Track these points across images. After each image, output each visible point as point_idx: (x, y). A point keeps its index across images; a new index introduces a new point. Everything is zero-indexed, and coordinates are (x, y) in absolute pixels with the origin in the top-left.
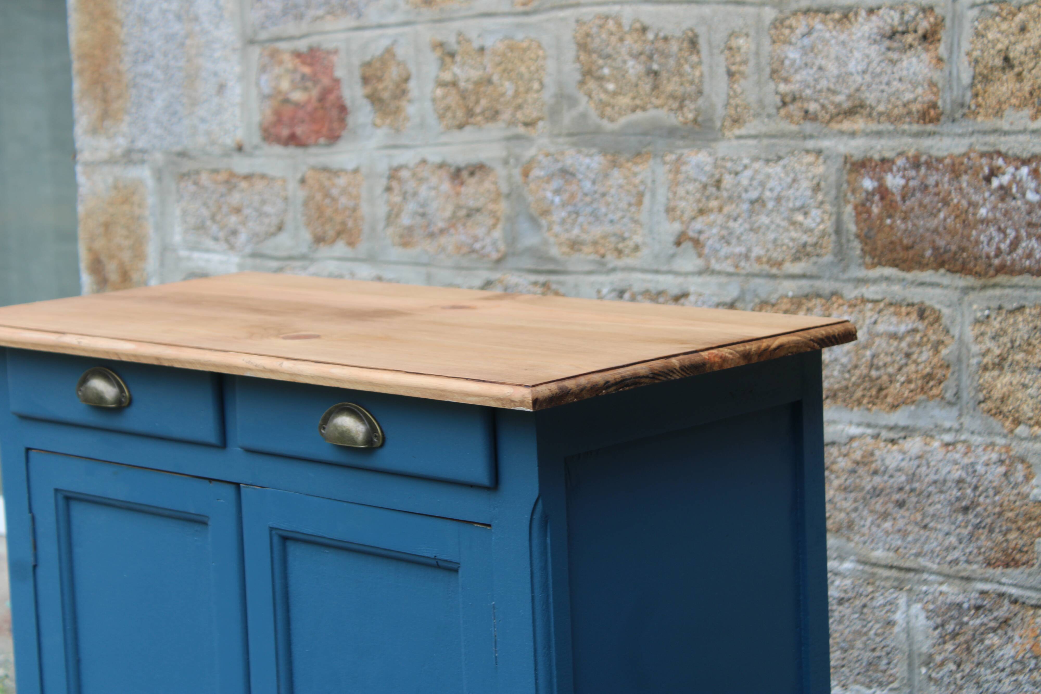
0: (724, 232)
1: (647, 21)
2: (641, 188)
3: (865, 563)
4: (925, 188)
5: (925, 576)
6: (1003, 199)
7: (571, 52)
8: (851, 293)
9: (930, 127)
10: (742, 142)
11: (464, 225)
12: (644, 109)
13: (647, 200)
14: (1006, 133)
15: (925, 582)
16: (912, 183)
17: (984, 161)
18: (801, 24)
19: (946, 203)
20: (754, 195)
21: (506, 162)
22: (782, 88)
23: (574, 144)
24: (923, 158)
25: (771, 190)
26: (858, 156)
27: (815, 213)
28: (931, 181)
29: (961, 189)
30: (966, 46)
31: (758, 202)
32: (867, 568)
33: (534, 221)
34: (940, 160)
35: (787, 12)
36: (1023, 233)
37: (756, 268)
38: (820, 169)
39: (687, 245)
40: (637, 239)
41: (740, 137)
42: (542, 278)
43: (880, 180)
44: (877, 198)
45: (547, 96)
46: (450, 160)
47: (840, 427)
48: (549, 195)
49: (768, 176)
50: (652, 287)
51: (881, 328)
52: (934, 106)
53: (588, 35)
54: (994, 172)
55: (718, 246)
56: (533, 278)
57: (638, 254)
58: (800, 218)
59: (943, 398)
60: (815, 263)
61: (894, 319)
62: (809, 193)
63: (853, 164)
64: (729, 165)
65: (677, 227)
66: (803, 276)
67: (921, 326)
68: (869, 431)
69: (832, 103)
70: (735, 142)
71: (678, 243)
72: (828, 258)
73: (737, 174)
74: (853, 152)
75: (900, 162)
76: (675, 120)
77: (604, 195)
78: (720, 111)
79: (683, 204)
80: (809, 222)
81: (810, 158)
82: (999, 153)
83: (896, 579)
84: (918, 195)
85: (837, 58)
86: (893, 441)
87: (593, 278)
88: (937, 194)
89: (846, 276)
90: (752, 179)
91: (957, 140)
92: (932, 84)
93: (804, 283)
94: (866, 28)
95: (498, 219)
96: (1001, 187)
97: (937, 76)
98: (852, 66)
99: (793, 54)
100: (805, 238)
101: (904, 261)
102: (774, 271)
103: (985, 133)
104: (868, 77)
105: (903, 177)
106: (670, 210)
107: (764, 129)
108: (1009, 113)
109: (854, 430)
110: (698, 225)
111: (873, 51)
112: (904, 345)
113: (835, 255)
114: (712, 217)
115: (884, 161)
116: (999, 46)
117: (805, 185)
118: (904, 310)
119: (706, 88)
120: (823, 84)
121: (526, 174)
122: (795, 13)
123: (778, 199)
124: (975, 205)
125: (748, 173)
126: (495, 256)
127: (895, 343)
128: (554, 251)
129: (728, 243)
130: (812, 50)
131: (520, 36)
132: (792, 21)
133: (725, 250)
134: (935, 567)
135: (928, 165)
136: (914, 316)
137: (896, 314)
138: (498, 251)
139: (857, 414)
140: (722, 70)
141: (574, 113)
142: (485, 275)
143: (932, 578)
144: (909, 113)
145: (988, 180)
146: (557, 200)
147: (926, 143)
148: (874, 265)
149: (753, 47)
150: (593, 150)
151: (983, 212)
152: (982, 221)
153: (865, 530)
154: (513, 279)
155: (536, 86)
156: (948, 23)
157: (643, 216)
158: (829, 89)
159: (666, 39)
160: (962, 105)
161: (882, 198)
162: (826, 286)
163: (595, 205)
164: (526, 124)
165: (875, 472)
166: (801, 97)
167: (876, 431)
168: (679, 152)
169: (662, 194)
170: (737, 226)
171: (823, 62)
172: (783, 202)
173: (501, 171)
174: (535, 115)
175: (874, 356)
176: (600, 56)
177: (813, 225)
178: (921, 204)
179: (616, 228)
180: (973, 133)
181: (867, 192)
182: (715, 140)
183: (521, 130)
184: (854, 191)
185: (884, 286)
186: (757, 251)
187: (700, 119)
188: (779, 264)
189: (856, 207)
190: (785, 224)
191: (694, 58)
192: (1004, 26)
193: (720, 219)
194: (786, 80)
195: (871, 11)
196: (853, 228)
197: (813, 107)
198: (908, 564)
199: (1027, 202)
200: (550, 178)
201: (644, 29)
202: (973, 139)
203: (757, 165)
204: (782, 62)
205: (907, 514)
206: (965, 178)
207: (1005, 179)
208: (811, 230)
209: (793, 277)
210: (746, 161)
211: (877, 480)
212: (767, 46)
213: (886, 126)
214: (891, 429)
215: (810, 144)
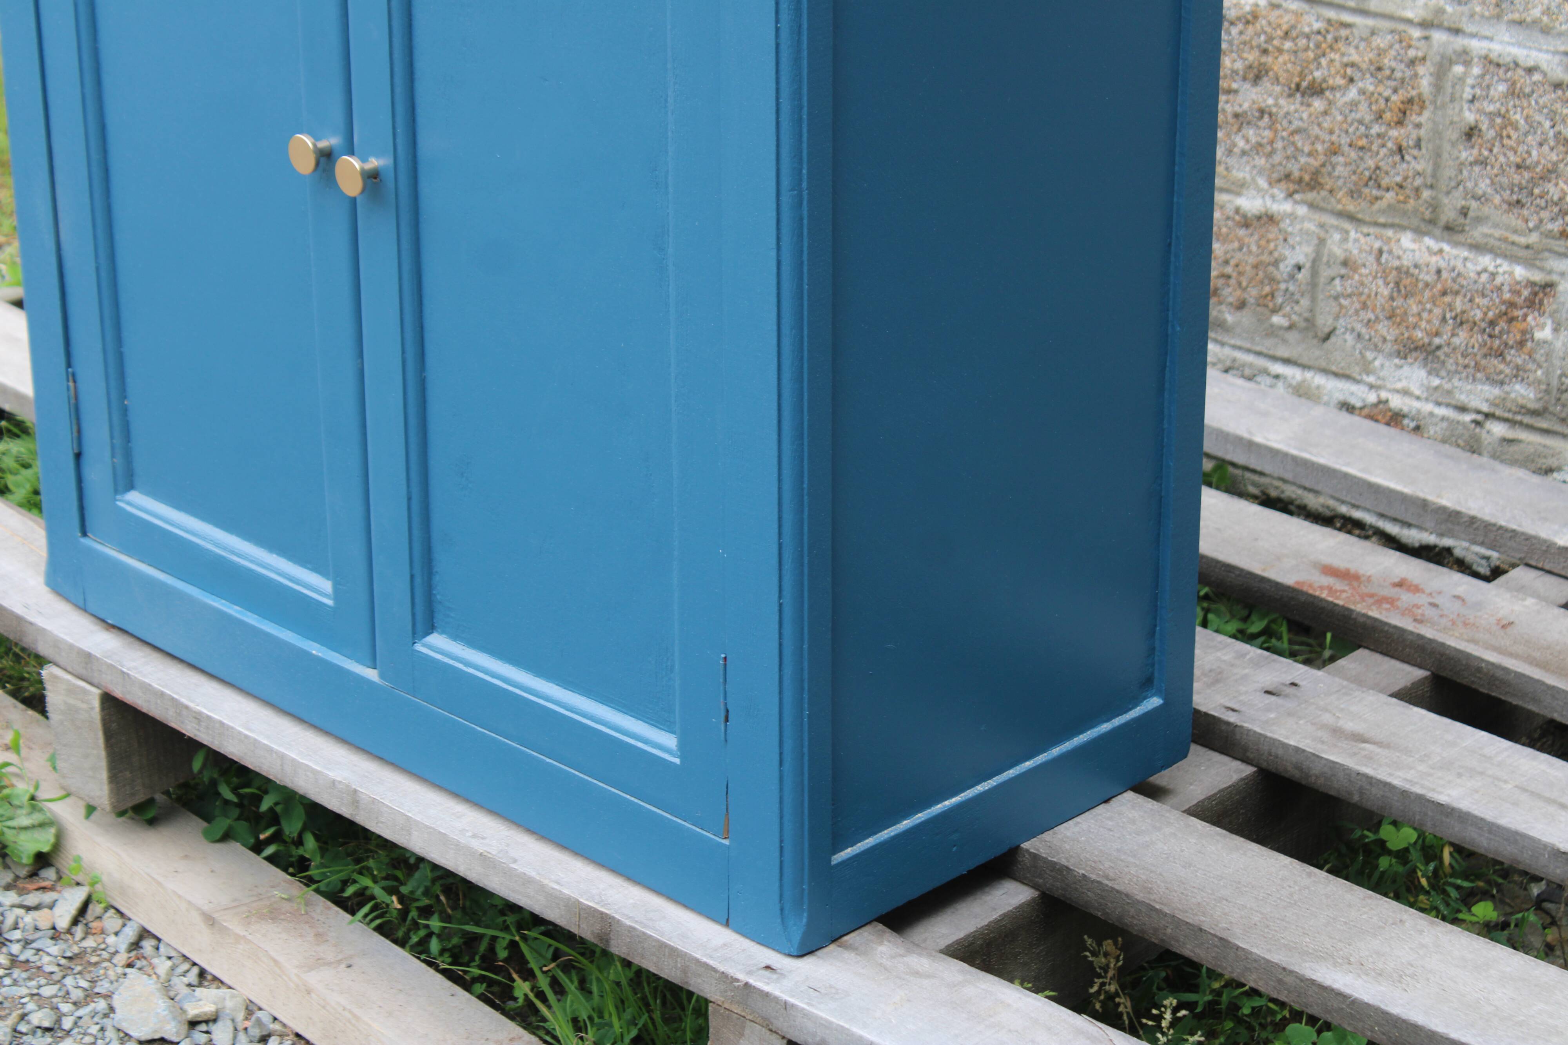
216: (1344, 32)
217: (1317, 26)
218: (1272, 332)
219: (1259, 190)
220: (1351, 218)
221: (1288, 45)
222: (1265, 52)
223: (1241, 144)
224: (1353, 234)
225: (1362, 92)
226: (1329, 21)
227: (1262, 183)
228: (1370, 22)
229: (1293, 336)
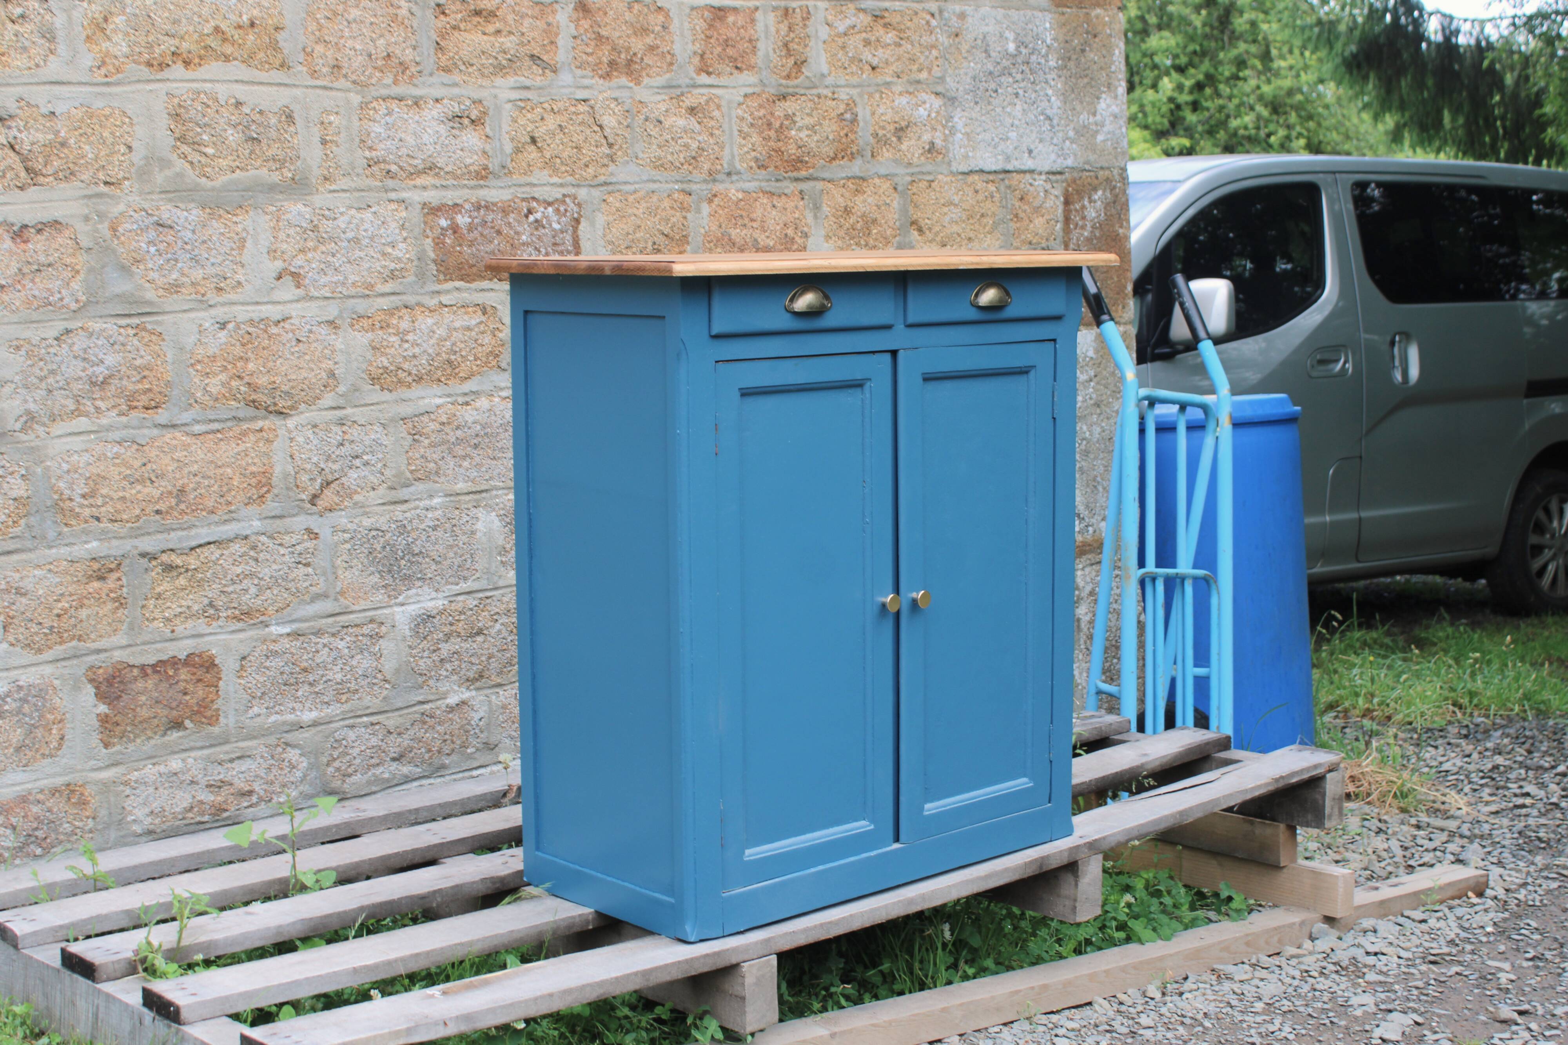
0: (323, 266)
1: (242, 99)
2: (244, 235)
3: (451, 495)
4: (484, 223)
5: (494, 492)
6: (537, 229)
7: (163, 121)
8: (433, 302)
9: (482, 182)
10: (336, 195)
11: (33, 281)
12: (242, 169)
13: (249, 244)
14: (535, 185)
15: (497, 496)
16: (476, 221)
17: (524, 204)
18: (382, 108)
19: (499, 232)
20: (350, 235)
21: (87, 219)
22: (367, 154)
23: (170, 200)
24: (483, 203)
25: (365, 231)
26: (435, 203)
27: (402, 246)
28: (489, 218)
29: (509, 223)
30: (505, 127)
31: (356, 240)
32: (452, 498)
33: (124, 269)
34: (495, 204)
35: (370, 98)
36: (549, 249)
37: (353, 291)
38: (404, 214)
39: (288, 279)
40: (240, 277)
41: (334, 191)
42: (135, 321)
43: (452, 219)
44: (450, 232)
45: (137, 157)
46: (12, 219)
47: (427, 401)
48: (143, 245)
49: (362, 219)
50: (255, 316)
51: (457, 324)
52: (486, 168)
53: (180, 106)
54: (530, 212)
55: (317, 277)
56: (123, 322)
57: (240, 290)
58: (390, 250)
59: (499, 367)
60: (401, 283)
61: (466, 317)
62: (397, 231)
63: (432, 209)
64: (327, 213)
65: (279, 264)
66: (393, 294)
67: (483, 318)
68: (449, 400)
69: (410, 165)
70: (330, 196)
71: (279, 278)
72: (411, 279)
73: (335, 219)
74: (431, 200)
75: (467, 206)
76: (276, 177)
77: (204, 242)
78: (316, 172)
79: (285, 246)
80: (396, 253)
81: (394, 206)
82: (534, 198)
83: (475, 500)
84: (480, 229)
85: (415, 134)
86: (467, 404)
87: (192, 315)
88: (493, 228)
89: (423, 291)
90: (350, 223)
91: (501, 191)
92: (485, 152)
93: (393, 298)
94: (434, 113)
95: (78, 272)
96: (537, 221)
97: (488, 148)
98: (426, 138)
99: (377, 129)
100: (393, 266)
101: (469, 276)
102: (367, 292)
103: (520, 186)
104: (438, 147)
105: (470, 217)
106: (272, 252)
107: (353, 185)
108: (536, 171)
109: (439, 401)
110: (299, 261)
111: (443, 129)
112: (473, 333)
113: (417, 276)
114: (310, 255)
115: (456, 205)
116: (529, 129)
117: (394, 225)
118: (470, 309)
119: (302, 154)
120: (404, 151)
121: (114, 229)
122: (376, 99)
123: (372, 238)
124: (517, 233)
125: (346, 218)
126: (74, 306)
127: (468, 333)
128: (150, 295)
129: (325, 274)
130: (393, 125)
131: (99, 104)
132: (375, 104)
133: (324, 280)
134: (501, 484)
135: (487, 207)
136: (480, 313)
137: (466, 313)
138: (77, 301)
139: (437, 389)
140: (316, 140)
141: (168, 173)
142: (61, 326)
143: (500, 492)
144: (470, 172)
145: (527, 216)
146: (153, 249)
147: (483, 193)
148: (446, 280)
149: (344, 123)
150: (193, 205)
151: (524, 237)
152: (524, 244)
153: (450, 472)
154: (96, 325)
155: (123, 149)
156: (491, 112)
157: (246, 257)
158: (408, 155)
159: (261, 112)
160: (504, 167)
161: (455, 232)
162: (411, 299)
163: (196, 252)
164: (106, 183)
165: (458, 428)
166: (384, 161)
167: (454, 398)
168: (279, 204)
169: (265, 240)
170: (336, 262)
171: (403, 136)
172: (376, 239)
173: (81, 227)
174: (121, 175)
175: (454, 344)
176: (198, 125)
177: (401, 255)
178: (482, 235)
179: (217, 270)
180: (510, 187)
181: (442, 229)
182: (310, 194)
183: (103, 188)
184: (431, 228)
185: (456, 294)
186: (352, 278)
187: (297, 178)
188: (370, 287)
189: (433, 240)
190: (379, 256)
191: (292, 129)
192: (529, 116)
193: (318, 255)
194: (371, 148)
195: (437, 101)
196: (432, 255)
197: (394, 168)
198: (483, 488)
199: (554, 230)
200: (144, 230)
201: (239, 104)
202: (512, 190)
203: (353, 212)
204: (369, 135)
205: (481, 452)
206: (512, 215)
207: (538, 216)
208: (399, 259)
209: (383, 295)
210: (342, 210)
211: (459, 433)
212: (356, 123)
213: (451, 182)
214: (466, 394)
215: (393, 195)
216: (488, 601)
217: (475, 603)
218: (470, 757)
219: (455, 692)
220: (500, 685)
221: (463, 617)
222: (451, 624)
223: (445, 673)
224: (501, 693)
225: (502, 624)
226: (481, 599)
227: (456, 688)
228: (501, 592)
229: (477, 755)
